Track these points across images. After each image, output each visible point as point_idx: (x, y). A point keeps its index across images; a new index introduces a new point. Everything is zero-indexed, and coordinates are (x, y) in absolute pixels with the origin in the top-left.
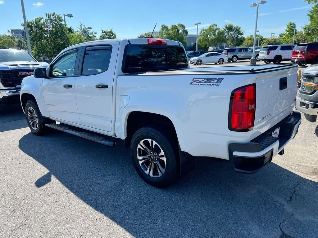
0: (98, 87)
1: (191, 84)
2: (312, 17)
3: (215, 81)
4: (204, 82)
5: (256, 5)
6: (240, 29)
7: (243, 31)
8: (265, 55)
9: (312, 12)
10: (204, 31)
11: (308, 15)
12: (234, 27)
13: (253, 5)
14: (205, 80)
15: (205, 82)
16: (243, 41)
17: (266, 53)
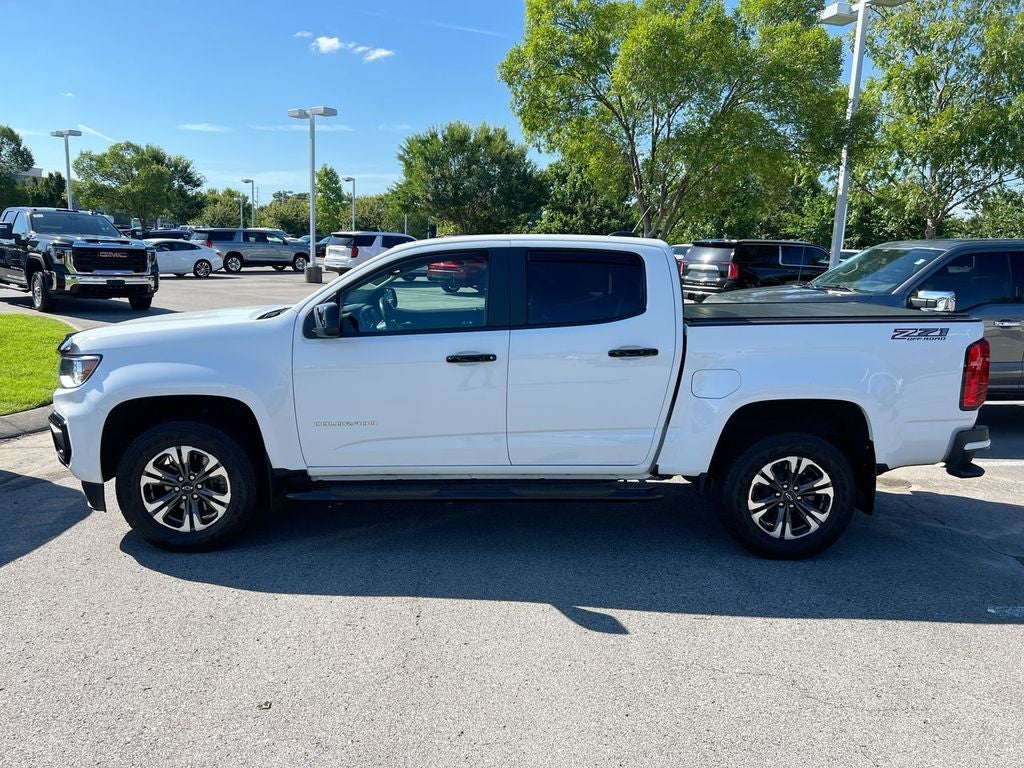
0: (612, 354)
1: (893, 338)
2: (408, 165)
3: (938, 333)
4: (916, 334)
5: (307, 116)
6: (188, 167)
7: (199, 176)
8: (345, 258)
9: (408, 153)
10: (91, 160)
11: (401, 158)
12: (170, 159)
13: (297, 114)
14: (919, 332)
15: (919, 335)
16: (203, 207)
17: (350, 253)
